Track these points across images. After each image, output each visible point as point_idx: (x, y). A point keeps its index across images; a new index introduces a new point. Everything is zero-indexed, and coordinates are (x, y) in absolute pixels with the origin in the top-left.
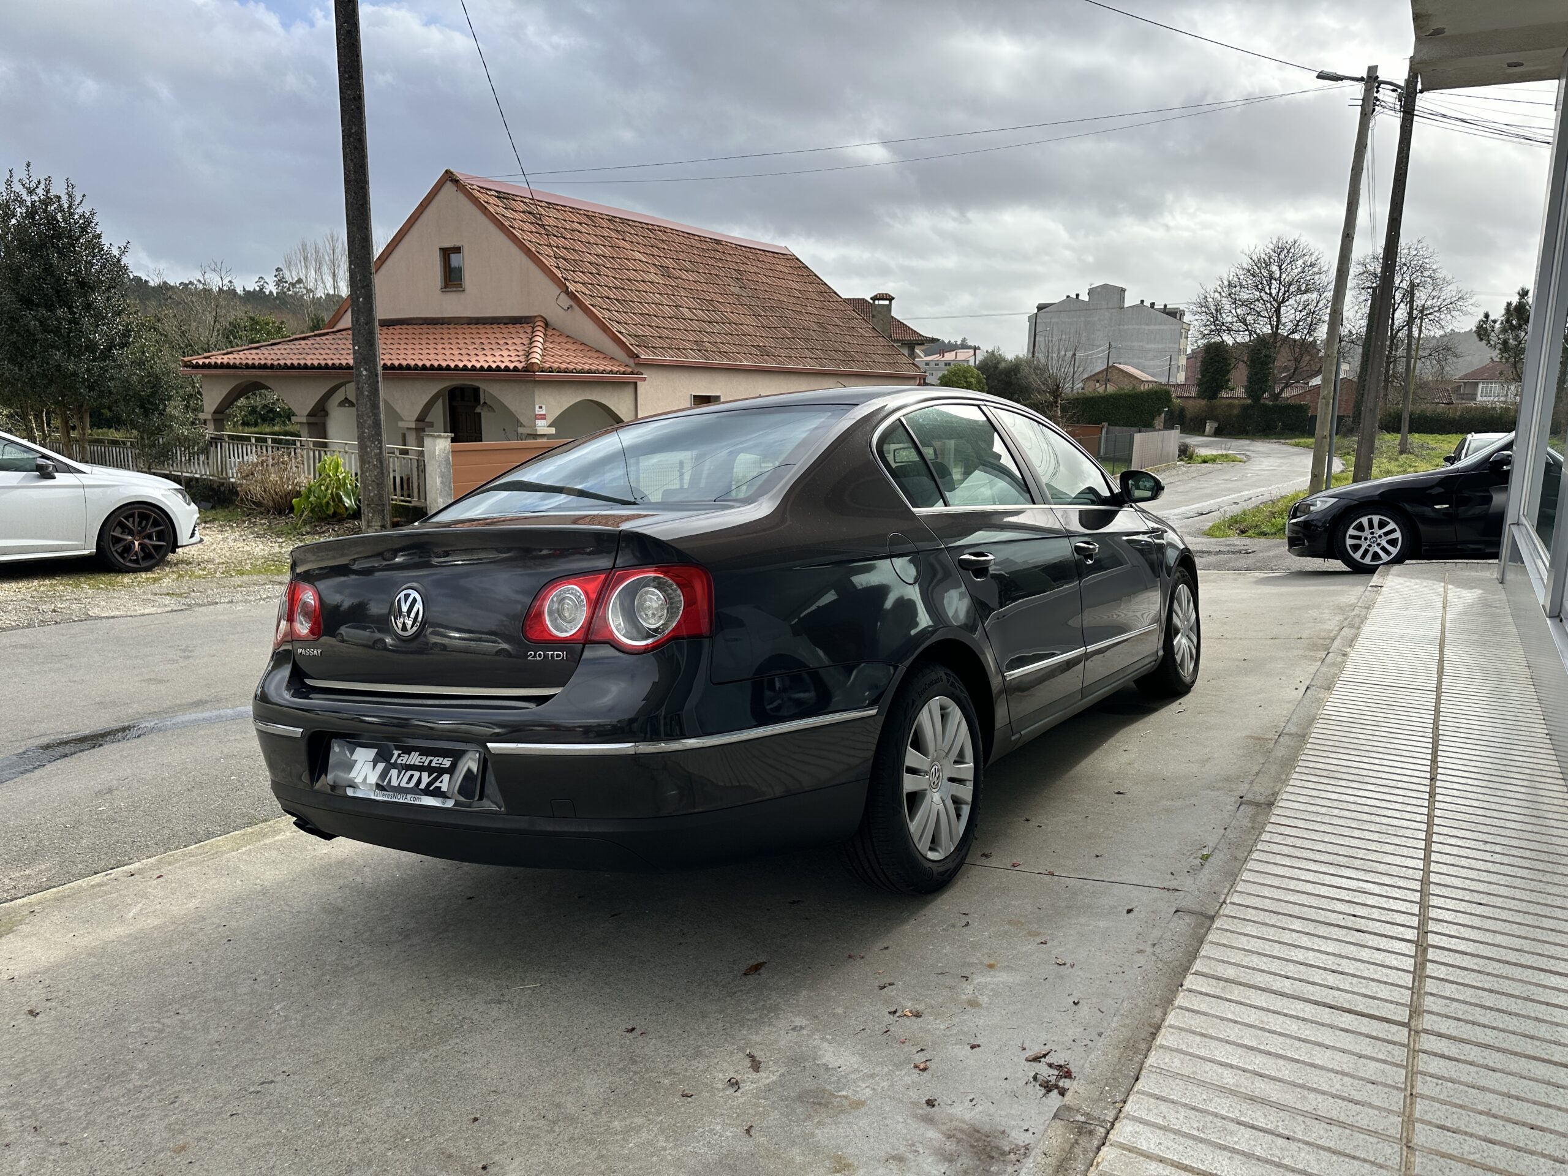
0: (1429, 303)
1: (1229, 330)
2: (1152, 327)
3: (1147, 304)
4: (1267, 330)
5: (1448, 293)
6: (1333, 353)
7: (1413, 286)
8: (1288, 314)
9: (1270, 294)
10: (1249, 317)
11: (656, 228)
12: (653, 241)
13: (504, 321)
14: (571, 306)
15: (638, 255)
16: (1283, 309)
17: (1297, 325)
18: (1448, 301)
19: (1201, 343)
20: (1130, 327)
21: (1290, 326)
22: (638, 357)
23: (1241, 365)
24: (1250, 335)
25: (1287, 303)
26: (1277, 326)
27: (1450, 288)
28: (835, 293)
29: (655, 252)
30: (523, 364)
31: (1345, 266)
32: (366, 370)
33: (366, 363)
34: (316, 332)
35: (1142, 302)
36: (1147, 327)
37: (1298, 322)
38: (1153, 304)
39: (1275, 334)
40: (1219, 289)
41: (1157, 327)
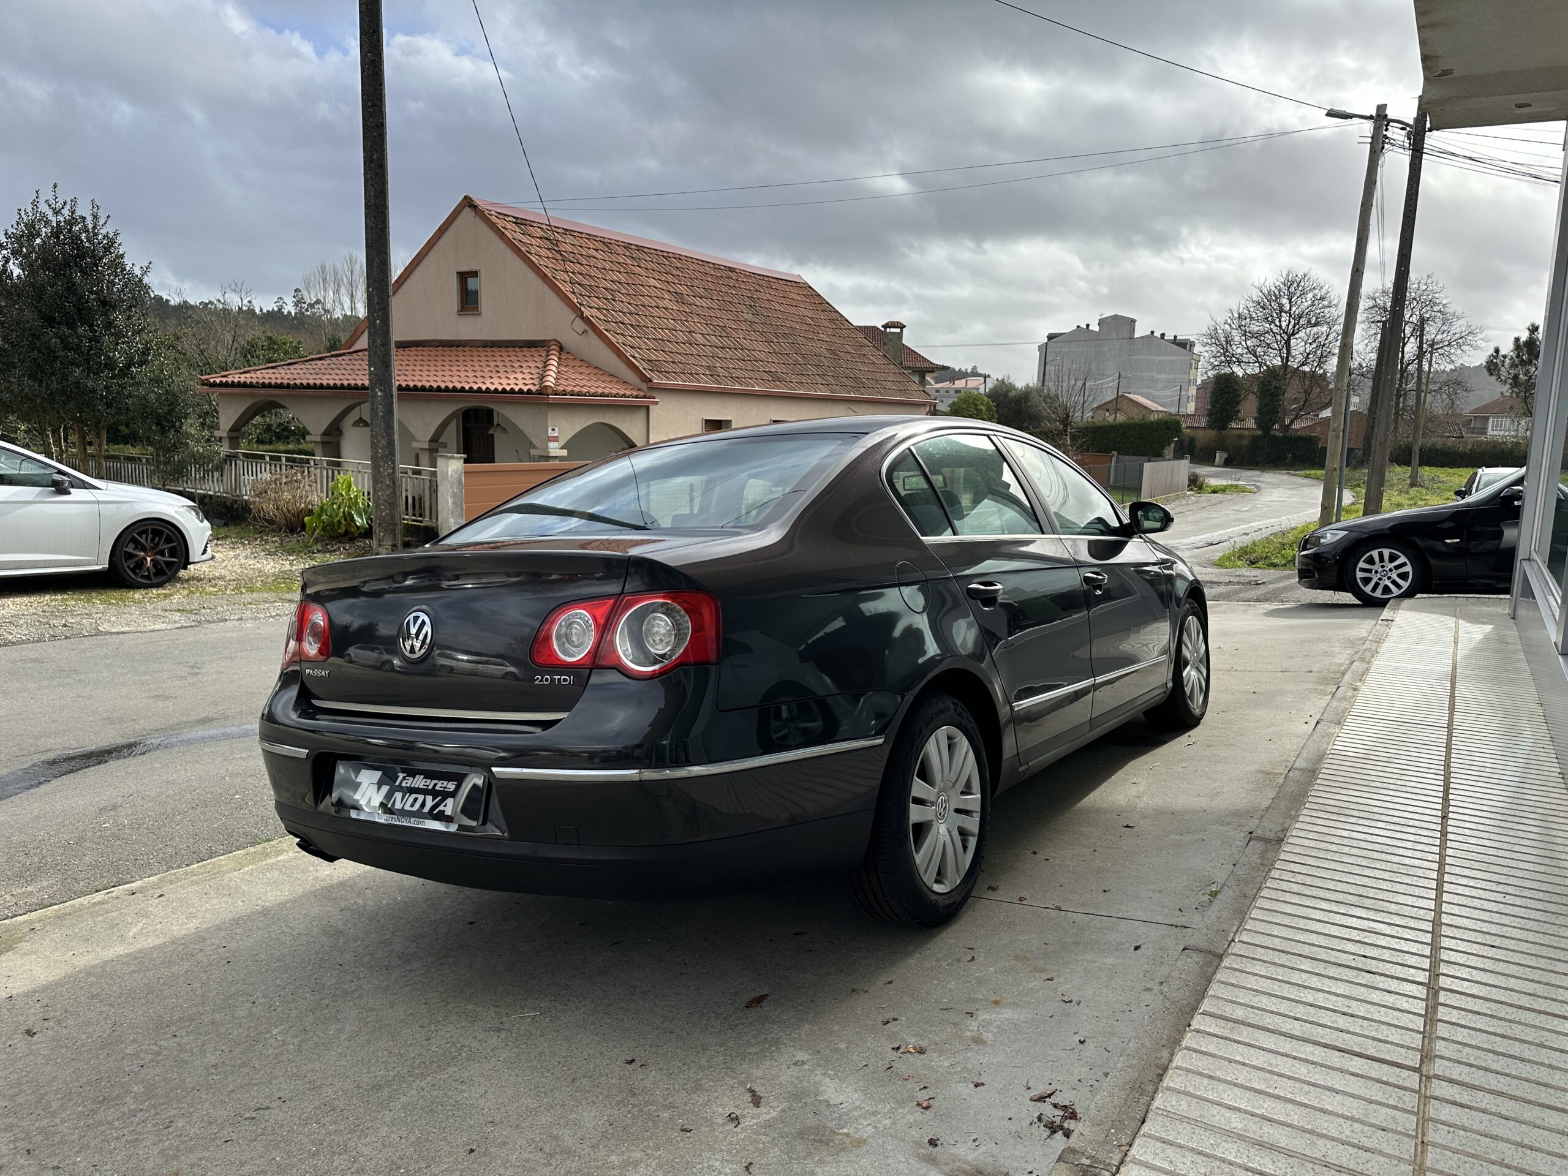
0: (1439, 337)
1: (1239, 362)
2: (1161, 358)
3: (1157, 334)
4: (1277, 362)
5: (1458, 327)
6: (1343, 386)
7: (1423, 321)
8: (1298, 346)
9: (1280, 327)
10: (1259, 349)
11: (671, 255)
12: (668, 268)
13: (519, 344)
14: (586, 331)
15: (653, 282)
16: (1293, 342)
17: (1307, 358)
18: (1458, 335)
19: (1211, 374)
20: (1141, 357)
21: (1300, 358)
22: (651, 381)
23: (1251, 396)
24: (1260, 366)
25: (1297, 336)
26: (1287, 358)
27: (1459, 323)
28: (847, 321)
29: (670, 278)
30: (537, 387)
31: (1355, 301)
32: (381, 390)
33: (381, 385)
34: (333, 353)
35: (1152, 332)
36: (1157, 358)
37: (1308, 354)
38: (1163, 335)
39: (1285, 366)
40: (1229, 321)
41: (1167, 358)
